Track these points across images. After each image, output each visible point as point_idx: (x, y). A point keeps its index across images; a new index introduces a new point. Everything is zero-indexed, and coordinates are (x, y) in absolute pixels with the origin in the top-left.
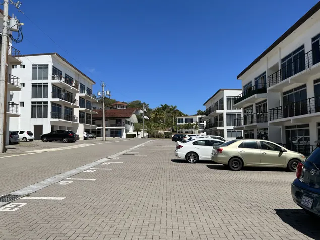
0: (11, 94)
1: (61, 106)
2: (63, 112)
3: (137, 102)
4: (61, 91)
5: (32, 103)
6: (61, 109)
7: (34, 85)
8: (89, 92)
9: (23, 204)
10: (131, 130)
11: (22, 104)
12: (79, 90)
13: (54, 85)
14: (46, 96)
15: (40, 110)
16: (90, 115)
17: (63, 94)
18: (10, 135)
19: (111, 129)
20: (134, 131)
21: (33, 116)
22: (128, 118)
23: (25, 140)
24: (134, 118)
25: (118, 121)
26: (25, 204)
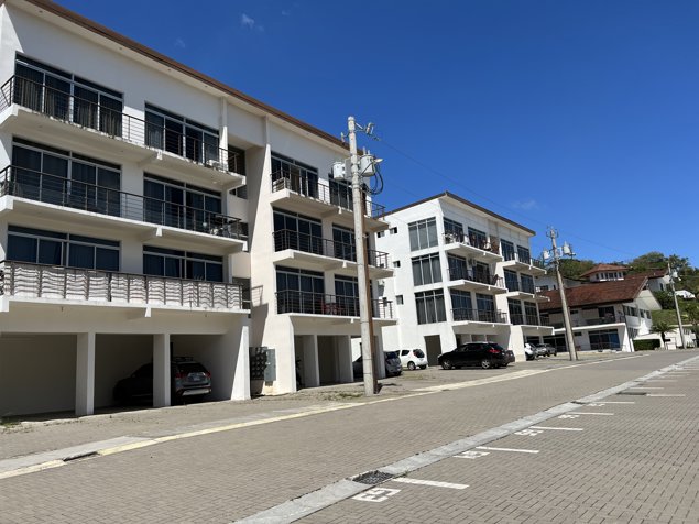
0: (381, 283)
1: (469, 293)
2: (475, 306)
3: (652, 256)
4: (464, 263)
5: (417, 294)
6: (470, 300)
7: (415, 261)
8: (524, 254)
9: (394, 492)
10: (644, 331)
11: (400, 298)
12: (501, 255)
13: (450, 255)
14: (438, 279)
15: (431, 306)
16: (534, 304)
17: (469, 268)
18: (386, 360)
19: (590, 332)
20: (653, 331)
21: (421, 321)
22: (632, 300)
23: (411, 367)
24: (646, 299)
25: (605, 311)
26: (398, 491)
